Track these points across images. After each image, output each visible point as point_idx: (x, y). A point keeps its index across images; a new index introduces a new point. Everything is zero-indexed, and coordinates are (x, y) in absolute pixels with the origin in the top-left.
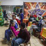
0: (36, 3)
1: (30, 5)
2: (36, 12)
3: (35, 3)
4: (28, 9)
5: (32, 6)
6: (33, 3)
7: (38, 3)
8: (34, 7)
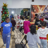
0: (45, 6)
1: (38, 8)
2: (44, 15)
3: (43, 6)
6: (41, 6)
7: (47, 6)
8: (43, 10)
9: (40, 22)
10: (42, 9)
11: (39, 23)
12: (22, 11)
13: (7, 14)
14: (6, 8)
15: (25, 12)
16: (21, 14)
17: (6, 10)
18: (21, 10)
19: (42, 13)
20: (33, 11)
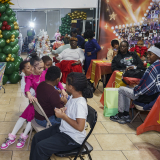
1: (123, 7)
4: (118, 21)
5: (134, 10)
8: (142, 14)
9: (131, 58)
10: (139, 9)
11: (128, 60)
12: (66, 20)
13: (12, 29)
14: (7, 8)
15: (75, 21)
16: (62, 30)
17: (9, 16)
18: (62, 16)
19: (138, 24)
20: (107, 20)
